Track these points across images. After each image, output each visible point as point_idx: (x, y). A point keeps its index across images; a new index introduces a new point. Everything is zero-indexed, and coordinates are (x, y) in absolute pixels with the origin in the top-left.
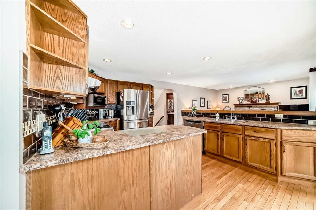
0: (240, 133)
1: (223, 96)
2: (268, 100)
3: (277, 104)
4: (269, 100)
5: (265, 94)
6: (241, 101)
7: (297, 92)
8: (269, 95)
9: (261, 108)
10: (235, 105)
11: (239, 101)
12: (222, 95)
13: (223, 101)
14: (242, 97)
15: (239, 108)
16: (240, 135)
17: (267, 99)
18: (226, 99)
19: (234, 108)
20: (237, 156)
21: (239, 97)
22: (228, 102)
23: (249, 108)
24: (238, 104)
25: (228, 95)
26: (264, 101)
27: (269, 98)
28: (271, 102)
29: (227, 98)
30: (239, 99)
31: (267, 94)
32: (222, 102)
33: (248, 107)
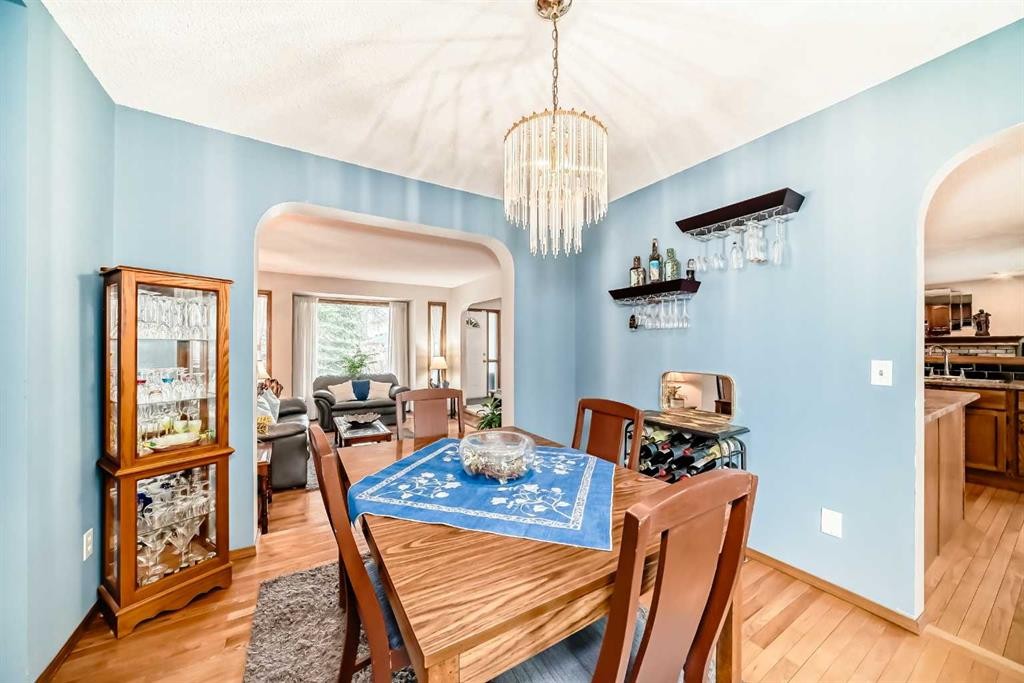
0: (1003, 407)
2: (984, 326)
4: (987, 327)
5: (975, 312)
8: (987, 315)
9: (959, 350)
16: (1003, 411)
17: (979, 325)
20: (991, 458)
26: (970, 331)
27: (987, 322)
28: (991, 335)
31: (982, 312)
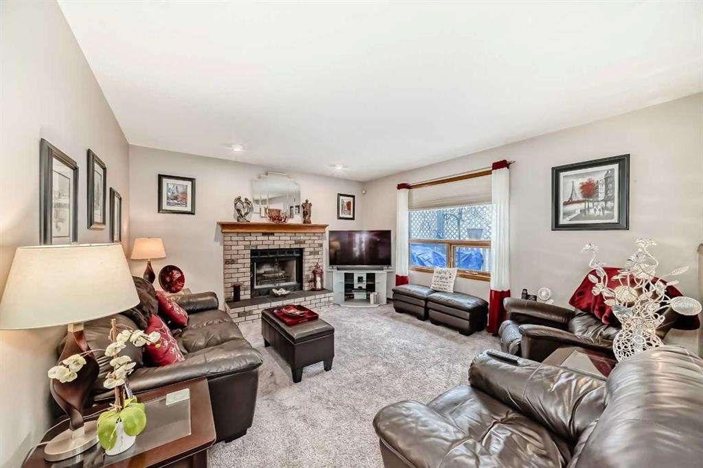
1: (165, 181)
3: (324, 227)
4: (309, 216)
7: (345, 205)
8: (311, 205)
10: (224, 226)
11: (236, 213)
12: (161, 177)
13: (165, 207)
14: (246, 200)
15: (236, 238)
17: (306, 213)
18: (179, 198)
19: (216, 240)
21: (239, 199)
22: (192, 212)
23: (266, 238)
25: (188, 183)
27: (309, 211)
29: (185, 193)
30: (239, 205)
32: (161, 210)
33: (264, 234)
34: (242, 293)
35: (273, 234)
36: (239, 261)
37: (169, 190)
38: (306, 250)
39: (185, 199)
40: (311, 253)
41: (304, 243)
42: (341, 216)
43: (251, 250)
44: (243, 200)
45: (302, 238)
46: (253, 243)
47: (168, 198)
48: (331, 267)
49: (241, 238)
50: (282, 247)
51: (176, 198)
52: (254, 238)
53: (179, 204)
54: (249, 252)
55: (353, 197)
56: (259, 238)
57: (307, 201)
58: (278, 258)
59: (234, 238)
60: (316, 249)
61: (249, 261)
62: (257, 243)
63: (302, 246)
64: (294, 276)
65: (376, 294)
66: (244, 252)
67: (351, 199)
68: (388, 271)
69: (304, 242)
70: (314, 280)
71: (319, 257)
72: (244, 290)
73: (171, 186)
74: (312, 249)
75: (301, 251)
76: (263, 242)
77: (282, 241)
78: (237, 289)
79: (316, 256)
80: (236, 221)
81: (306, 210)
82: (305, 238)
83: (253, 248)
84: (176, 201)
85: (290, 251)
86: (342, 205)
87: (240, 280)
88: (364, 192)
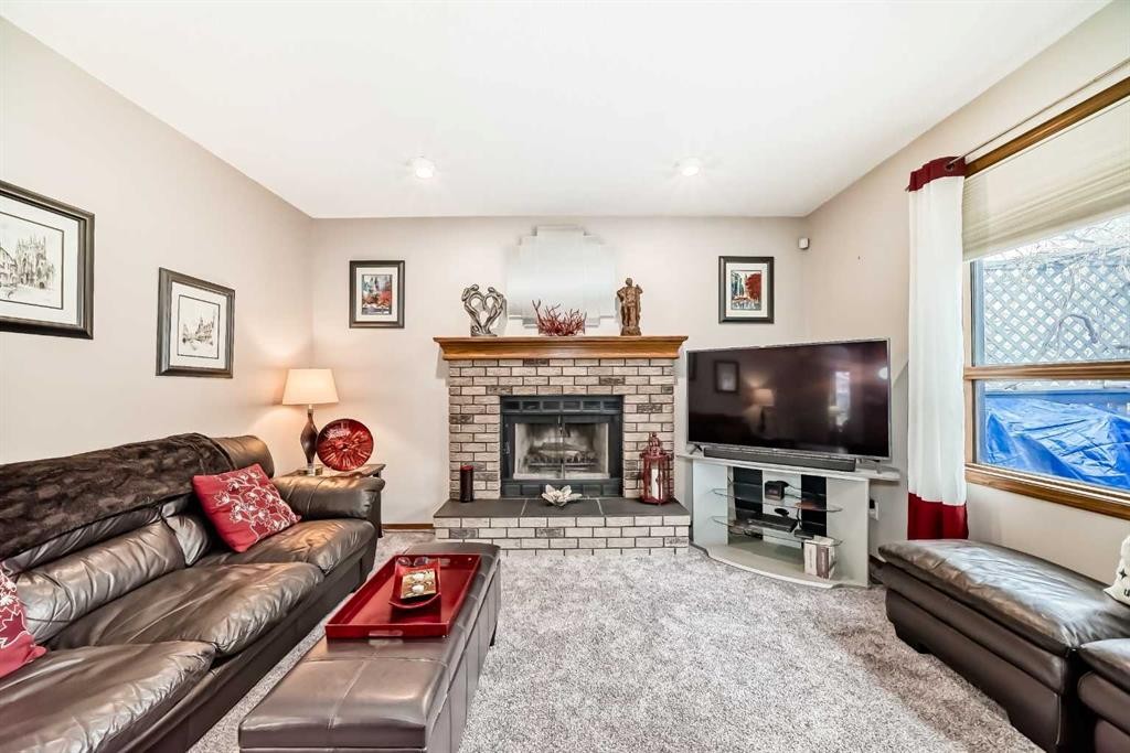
1: (360, 271)
2: (632, 317)
3: (675, 342)
4: (637, 317)
6: (483, 317)
7: (743, 283)
9: (598, 371)
10: (447, 345)
11: (469, 320)
12: (354, 265)
13: (360, 317)
14: (491, 290)
15: (470, 372)
17: (626, 312)
18: (380, 300)
19: (439, 375)
21: (475, 289)
22: (399, 325)
23: (532, 371)
24: (466, 334)
25: (393, 271)
27: (636, 306)
28: (645, 333)
29: (388, 289)
30: (475, 302)
31: (629, 284)
32: (354, 323)
33: (527, 362)
34: (478, 485)
35: (546, 362)
36: (477, 419)
37: (365, 285)
38: (627, 400)
39: (388, 299)
40: (641, 409)
41: (623, 383)
42: (730, 313)
43: (502, 397)
44: (485, 292)
45: (617, 371)
46: (503, 382)
47: (364, 301)
48: (691, 447)
49: (481, 371)
50: (566, 392)
51: (375, 300)
52: (505, 372)
53: (380, 310)
54: (496, 400)
55: (769, 260)
56: (516, 371)
57: (629, 282)
58: (562, 415)
59: (466, 372)
60: (657, 399)
61: (497, 419)
62: (512, 382)
63: (618, 390)
64: (606, 461)
65: (827, 542)
66: (485, 400)
67: (763, 268)
68: (874, 475)
69: (621, 381)
70: (644, 476)
71: (664, 418)
72: (487, 480)
73: (367, 280)
74: (644, 399)
75: (618, 401)
76: (523, 379)
77: (568, 376)
78: (466, 476)
79: (654, 417)
80: (469, 336)
81: (629, 302)
82: (625, 371)
83: (504, 393)
84: (374, 306)
85: (591, 400)
86: (735, 286)
87: (479, 458)
88: (803, 244)
